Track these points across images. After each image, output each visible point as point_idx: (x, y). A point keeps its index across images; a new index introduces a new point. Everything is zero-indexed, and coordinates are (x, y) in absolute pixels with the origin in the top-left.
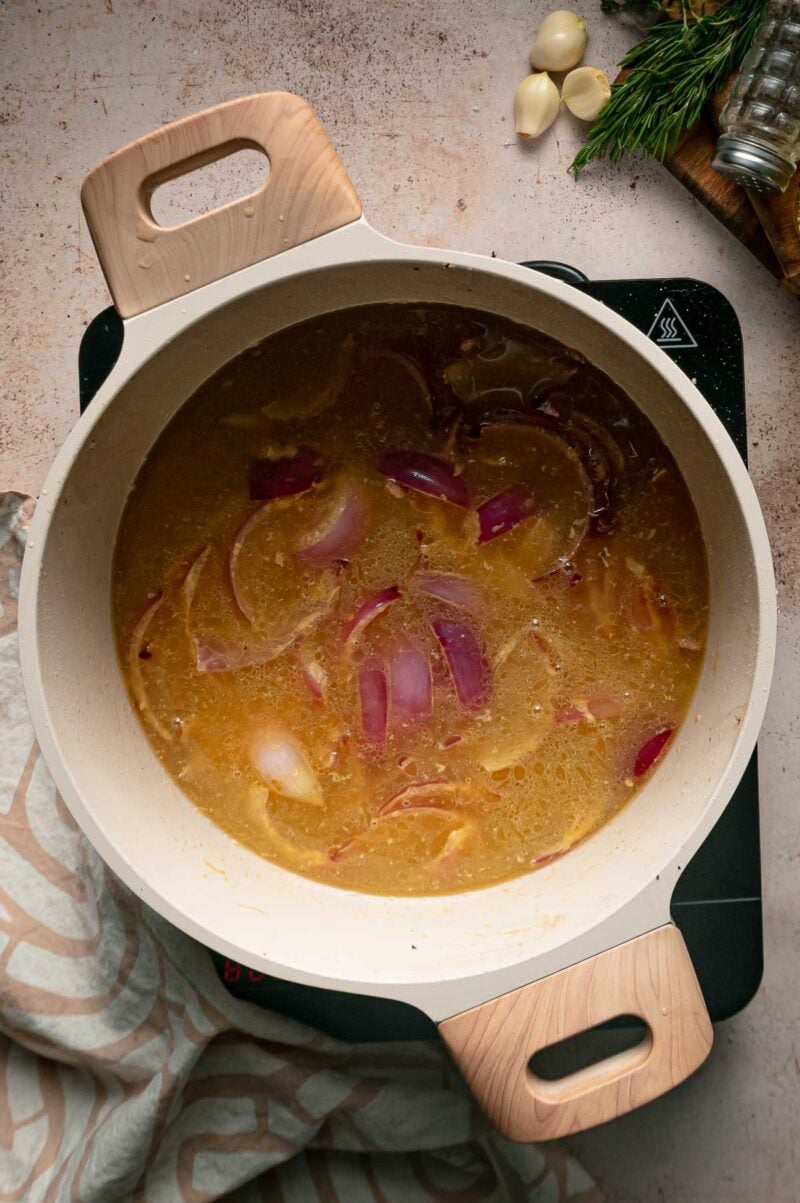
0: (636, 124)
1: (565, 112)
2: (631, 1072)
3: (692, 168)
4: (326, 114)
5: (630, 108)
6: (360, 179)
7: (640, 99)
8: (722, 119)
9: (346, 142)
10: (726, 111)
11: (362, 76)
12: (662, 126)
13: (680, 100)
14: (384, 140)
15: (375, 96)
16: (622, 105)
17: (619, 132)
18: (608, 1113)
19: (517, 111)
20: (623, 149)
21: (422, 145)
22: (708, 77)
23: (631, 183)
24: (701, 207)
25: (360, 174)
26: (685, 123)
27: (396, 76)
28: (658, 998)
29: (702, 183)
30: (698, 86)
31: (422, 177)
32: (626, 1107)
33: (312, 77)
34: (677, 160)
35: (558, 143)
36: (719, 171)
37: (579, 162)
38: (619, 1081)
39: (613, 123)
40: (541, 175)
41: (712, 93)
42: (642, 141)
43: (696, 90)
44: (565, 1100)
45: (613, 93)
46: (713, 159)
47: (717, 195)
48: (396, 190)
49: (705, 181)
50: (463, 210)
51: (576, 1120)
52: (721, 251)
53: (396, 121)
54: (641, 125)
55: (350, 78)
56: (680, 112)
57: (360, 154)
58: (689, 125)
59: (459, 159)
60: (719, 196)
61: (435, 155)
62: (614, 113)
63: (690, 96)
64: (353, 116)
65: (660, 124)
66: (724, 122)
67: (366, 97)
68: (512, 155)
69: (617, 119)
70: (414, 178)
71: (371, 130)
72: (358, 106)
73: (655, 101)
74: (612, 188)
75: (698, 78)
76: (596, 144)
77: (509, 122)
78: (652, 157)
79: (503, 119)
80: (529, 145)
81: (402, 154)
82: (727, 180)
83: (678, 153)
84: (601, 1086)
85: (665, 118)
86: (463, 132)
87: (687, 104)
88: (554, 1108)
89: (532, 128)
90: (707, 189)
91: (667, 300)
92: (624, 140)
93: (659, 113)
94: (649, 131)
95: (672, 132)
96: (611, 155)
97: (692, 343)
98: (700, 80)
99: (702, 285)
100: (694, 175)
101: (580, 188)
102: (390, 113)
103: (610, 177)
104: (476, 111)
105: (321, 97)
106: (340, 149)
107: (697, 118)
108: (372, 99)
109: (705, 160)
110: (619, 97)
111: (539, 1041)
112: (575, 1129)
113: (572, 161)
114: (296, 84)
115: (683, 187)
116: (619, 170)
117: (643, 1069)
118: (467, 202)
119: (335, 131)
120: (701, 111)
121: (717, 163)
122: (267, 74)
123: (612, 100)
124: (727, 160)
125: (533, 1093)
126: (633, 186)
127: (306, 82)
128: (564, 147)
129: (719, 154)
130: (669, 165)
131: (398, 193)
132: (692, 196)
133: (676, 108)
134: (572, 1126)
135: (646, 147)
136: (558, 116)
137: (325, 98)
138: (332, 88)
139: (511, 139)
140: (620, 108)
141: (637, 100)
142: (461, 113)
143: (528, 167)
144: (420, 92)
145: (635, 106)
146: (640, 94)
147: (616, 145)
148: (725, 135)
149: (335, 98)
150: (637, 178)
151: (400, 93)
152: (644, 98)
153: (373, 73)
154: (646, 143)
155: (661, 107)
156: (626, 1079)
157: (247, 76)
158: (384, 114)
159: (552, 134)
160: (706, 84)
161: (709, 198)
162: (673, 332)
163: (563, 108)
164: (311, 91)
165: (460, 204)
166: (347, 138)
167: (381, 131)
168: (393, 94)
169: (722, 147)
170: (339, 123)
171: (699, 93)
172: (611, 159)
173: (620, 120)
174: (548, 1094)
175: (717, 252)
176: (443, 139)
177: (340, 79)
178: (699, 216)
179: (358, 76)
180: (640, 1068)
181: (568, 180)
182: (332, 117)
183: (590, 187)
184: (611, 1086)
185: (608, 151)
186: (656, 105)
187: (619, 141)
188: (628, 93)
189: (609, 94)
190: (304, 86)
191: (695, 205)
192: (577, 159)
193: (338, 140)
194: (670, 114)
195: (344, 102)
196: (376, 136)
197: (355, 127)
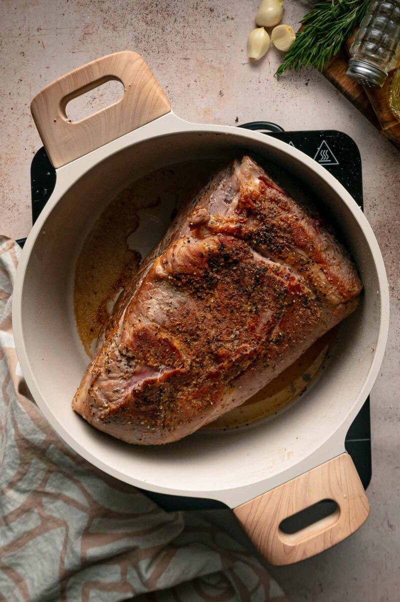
0: (308, 53)
1: (273, 48)
2: (330, 528)
3: (336, 75)
4: (153, 48)
5: (305, 44)
6: (171, 81)
7: (310, 40)
8: (351, 50)
9: (164, 63)
10: (353, 47)
11: (171, 30)
12: (321, 55)
13: (330, 41)
14: (183, 61)
15: (178, 39)
16: (302, 43)
17: (300, 56)
18: (320, 549)
19: (249, 47)
20: (301, 65)
21: (201, 64)
22: (344, 30)
24: (340, 94)
25: (171, 78)
26: (333, 53)
27: (188, 29)
28: (341, 490)
29: (341, 82)
30: (340, 35)
31: (202, 79)
32: (329, 545)
33: (147, 30)
34: (329, 71)
35: (269, 63)
36: (349, 77)
37: (280, 71)
38: (325, 533)
39: (296, 53)
40: (261, 78)
41: (346, 38)
42: (311, 61)
44: (298, 544)
45: (297, 37)
46: (346, 71)
47: (349, 89)
48: (188, 86)
49: (343, 82)
50: (222, 96)
51: (304, 553)
52: (351, 117)
53: (189, 52)
54: (310, 54)
55: (166, 30)
56: (330, 47)
57: (171, 68)
58: (335, 54)
59: (220, 70)
60: (349, 88)
61: (208, 68)
62: (297, 47)
63: (335, 39)
64: (167, 49)
65: (320, 54)
66: (352, 52)
67: (174, 40)
68: (246, 69)
69: (298, 50)
70: (197, 80)
71: (176, 56)
72: (170, 44)
73: (317, 41)
74: (296, 85)
75: (339, 30)
76: (288, 62)
77: (245, 53)
78: (316, 70)
79: (242, 51)
80: (255, 63)
81: (191, 68)
82: (353, 81)
83: (329, 68)
84: (316, 535)
85: (322, 50)
86: (222, 57)
87: (334, 44)
88: (294, 548)
89: (256, 55)
90: (344, 85)
91: (324, 141)
92: (302, 60)
93: (319, 48)
94: (314, 57)
95: (326, 57)
96: (295, 68)
97: (336, 162)
98: (340, 32)
99: (341, 133)
100: (337, 79)
101: (281, 84)
102: (186, 48)
103: (295, 80)
104: (229, 47)
105: (151, 39)
106: (161, 67)
107: (338, 51)
108: (177, 41)
109: (343, 71)
110: (300, 38)
111: (284, 515)
112: (304, 558)
113: (276, 71)
114: (139, 33)
115: (331, 84)
116: (300, 76)
117: (336, 526)
118: (223, 92)
119: (158, 57)
120: (341, 47)
121: (348, 73)
122: (124, 29)
123: (296, 41)
124: (353, 71)
125: (282, 541)
126: (307, 84)
127: (144, 32)
128: (272, 64)
129: (350, 68)
130: (325, 73)
131: (190, 88)
132: (336, 89)
133: (328, 45)
134: (303, 556)
135: (313, 65)
136: (269, 49)
137: (153, 40)
138: (157, 35)
139: (246, 61)
140: (300, 45)
141: (309, 41)
142: (221, 48)
143: (253, 75)
144: (200, 37)
145: (308, 43)
146: (310, 38)
147: (298, 63)
148: (352, 59)
149: (158, 40)
150: (309, 80)
151: (191, 38)
152: (312, 40)
153: (177, 28)
154: (313, 63)
155: (320, 45)
156: (328, 531)
157: (114, 29)
158: (183, 48)
159: (266, 58)
160: (343, 33)
161: (344, 90)
162: (327, 157)
163: (272, 46)
164: (146, 37)
165: (221, 93)
166: (164, 60)
167: (181, 57)
168: (187, 38)
169: (350, 65)
170: (160, 53)
171: (340, 38)
172: (295, 71)
173: (300, 51)
174: (289, 541)
175: (349, 118)
176: (212, 61)
177: (161, 31)
178: (340, 99)
179: (169, 29)
180: (334, 525)
181: (274, 80)
182: (157, 50)
183: (285, 85)
184: (320, 535)
185: (294, 66)
186: (318, 44)
187: (299, 61)
188: (304, 37)
189: (294, 38)
190: (143, 34)
191: (337, 93)
192: (278, 71)
193: (160, 61)
194: (325, 48)
195: (163, 42)
196: (179, 59)
197: (168, 54)
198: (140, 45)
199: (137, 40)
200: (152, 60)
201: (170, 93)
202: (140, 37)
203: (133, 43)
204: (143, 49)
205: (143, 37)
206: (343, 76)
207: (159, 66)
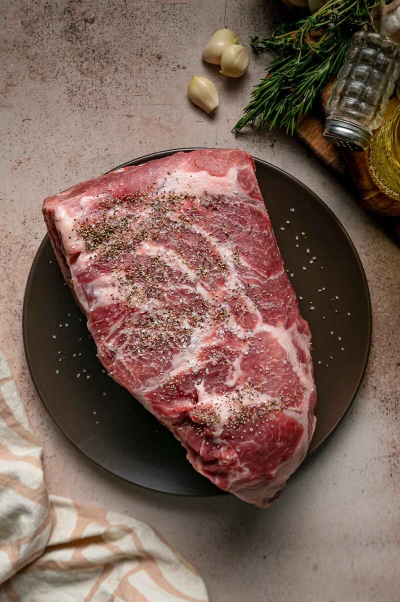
4: (90, 103)
6: (111, 142)
8: (327, 107)
9: (103, 120)
10: (330, 104)
11: (112, 81)
12: (290, 114)
14: (124, 118)
15: (119, 92)
21: (147, 122)
22: (316, 83)
23: (271, 144)
25: (111, 139)
26: (304, 110)
27: (132, 81)
30: (311, 89)
31: (148, 141)
33: (82, 81)
35: (228, 120)
40: (218, 140)
41: (319, 92)
43: (309, 91)
49: (317, 144)
53: (132, 107)
54: (274, 113)
55: (104, 82)
56: (300, 104)
57: (111, 127)
58: (306, 111)
59: (169, 130)
60: (323, 151)
61: (155, 128)
63: (306, 95)
64: (106, 104)
65: (288, 112)
66: (329, 109)
67: (114, 93)
69: (262, 101)
70: (143, 141)
71: (117, 113)
72: (111, 99)
74: (260, 147)
75: (310, 84)
81: (136, 127)
85: (292, 109)
86: (172, 114)
87: (304, 100)
93: (287, 105)
95: (296, 116)
98: (312, 85)
102: (129, 102)
103: (258, 141)
105: (87, 93)
106: (99, 124)
107: (310, 106)
108: (118, 94)
114: (72, 85)
116: (264, 136)
119: (96, 113)
120: (313, 103)
122: (55, 79)
124: (331, 132)
126: (272, 146)
127: (78, 84)
128: (232, 123)
129: (327, 129)
133: (298, 103)
137: (90, 94)
138: (94, 88)
142: (170, 103)
144: (146, 90)
148: (330, 118)
149: (96, 93)
150: (275, 142)
151: (134, 91)
153: (118, 79)
157: (43, 80)
158: (125, 103)
160: (315, 87)
164: (82, 89)
166: (103, 117)
167: (123, 113)
168: (130, 91)
169: (327, 125)
170: (98, 109)
171: (311, 93)
173: (262, 103)
176: (160, 119)
177: (99, 82)
179: (109, 80)
181: (233, 142)
182: (94, 105)
186: (286, 101)
190: (77, 86)
193: (98, 118)
194: (294, 106)
195: (101, 96)
196: (121, 116)
197: (108, 111)
198: (74, 99)
199: (71, 93)
200: (88, 116)
201: (111, 157)
202: (75, 89)
203: (66, 96)
204: (77, 103)
205: (77, 89)
206: (315, 137)
207: (96, 125)
